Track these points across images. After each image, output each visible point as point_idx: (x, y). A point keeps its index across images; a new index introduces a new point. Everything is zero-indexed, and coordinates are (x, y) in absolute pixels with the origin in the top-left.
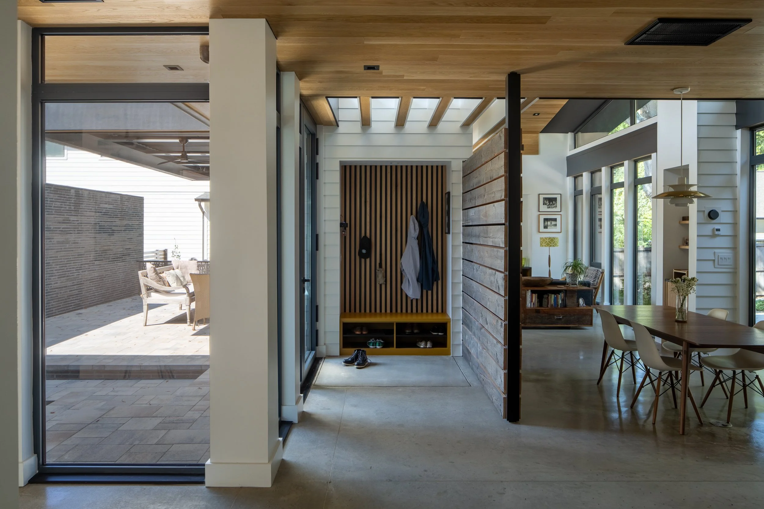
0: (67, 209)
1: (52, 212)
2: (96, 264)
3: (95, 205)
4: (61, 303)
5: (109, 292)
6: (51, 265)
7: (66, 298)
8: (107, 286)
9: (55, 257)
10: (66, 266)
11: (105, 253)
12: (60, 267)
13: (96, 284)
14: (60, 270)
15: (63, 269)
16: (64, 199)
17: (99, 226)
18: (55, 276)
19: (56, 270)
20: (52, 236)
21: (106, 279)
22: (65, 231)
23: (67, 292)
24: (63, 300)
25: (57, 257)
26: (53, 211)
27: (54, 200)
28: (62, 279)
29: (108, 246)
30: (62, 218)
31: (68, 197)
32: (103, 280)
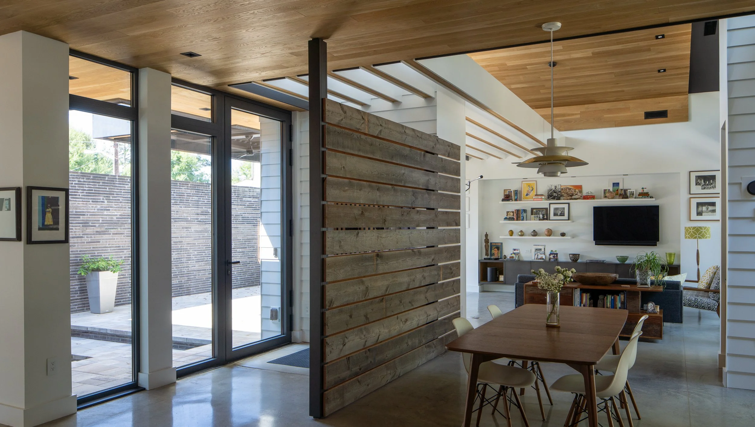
0: (206, 202)
1: (189, 205)
2: (238, 251)
3: (237, 199)
4: (200, 284)
5: (253, 277)
6: (189, 251)
7: (205, 279)
8: (251, 271)
9: (193, 244)
10: (204, 252)
11: (249, 241)
12: (198, 253)
13: (238, 269)
14: (198, 255)
15: (202, 255)
16: (203, 194)
17: (242, 217)
18: (193, 260)
19: (193, 255)
20: (189, 226)
21: (251, 265)
22: (204, 221)
23: (206, 274)
24: (202, 281)
25: (195, 244)
26: (191, 204)
27: (191, 195)
28: (200, 263)
29: (252, 235)
30: (200, 210)
31: (206, 192)
32: (247, 266)
